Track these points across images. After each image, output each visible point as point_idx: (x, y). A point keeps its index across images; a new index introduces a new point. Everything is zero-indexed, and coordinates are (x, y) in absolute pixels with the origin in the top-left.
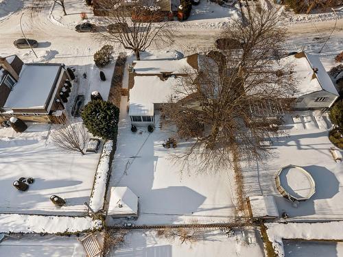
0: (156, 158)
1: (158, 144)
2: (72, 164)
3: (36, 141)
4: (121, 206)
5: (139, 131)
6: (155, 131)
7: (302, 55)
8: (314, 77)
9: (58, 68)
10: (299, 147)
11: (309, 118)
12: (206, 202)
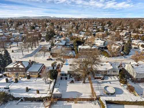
0: (68, 85)
1: (68, 82)
2: (42, 86)
3: (33, 81)
4: (57, 91)
5: (63, 79)
6: (68, 79)
7: (108, 62)
8: (111, 66)
9: (42, 65)
10: (111, 83)
11: (113, 77)
12: (82, 95)
